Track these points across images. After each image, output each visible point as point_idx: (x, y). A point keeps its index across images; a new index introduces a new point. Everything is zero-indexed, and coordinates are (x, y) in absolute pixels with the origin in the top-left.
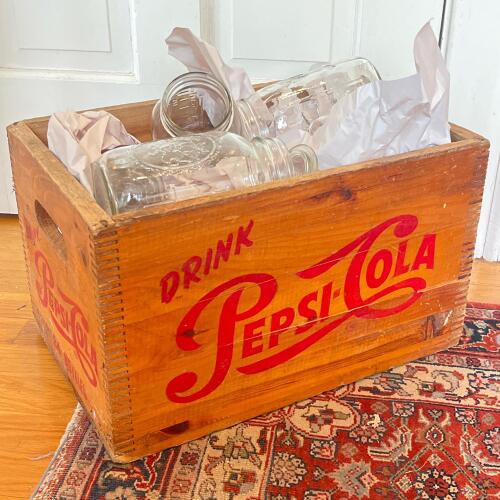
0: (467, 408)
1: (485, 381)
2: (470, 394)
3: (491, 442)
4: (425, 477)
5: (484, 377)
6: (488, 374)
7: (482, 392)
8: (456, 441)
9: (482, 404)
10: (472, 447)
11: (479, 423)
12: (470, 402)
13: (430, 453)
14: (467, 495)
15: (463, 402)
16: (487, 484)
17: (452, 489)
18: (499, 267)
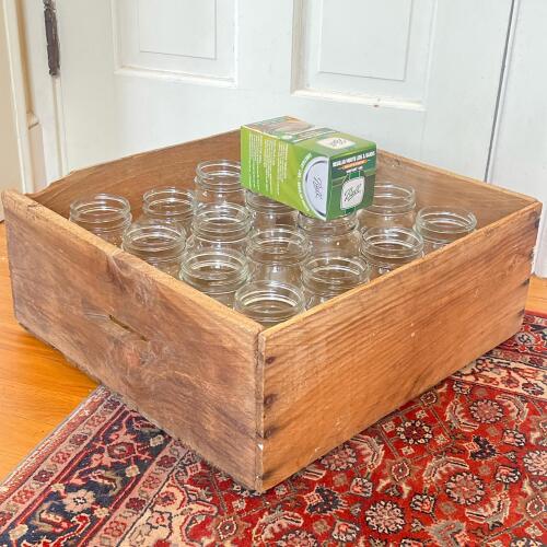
0: (465, 382)
1: (491, 366)
2: (473, 373)
3: (476, 409)
4: (408, 424)
5: (491, 363)
6: (495, 361)
7: (484, 373)
8: (445, 404)
9: (481, 381)
10: (458, 409)
11: (471, 394)
12: (471, 379)
13: (420, 409)
14: (438, 442)
15: (464, 378)
16: (459, 436)
17: (427, 436)
18: (544, 283)
